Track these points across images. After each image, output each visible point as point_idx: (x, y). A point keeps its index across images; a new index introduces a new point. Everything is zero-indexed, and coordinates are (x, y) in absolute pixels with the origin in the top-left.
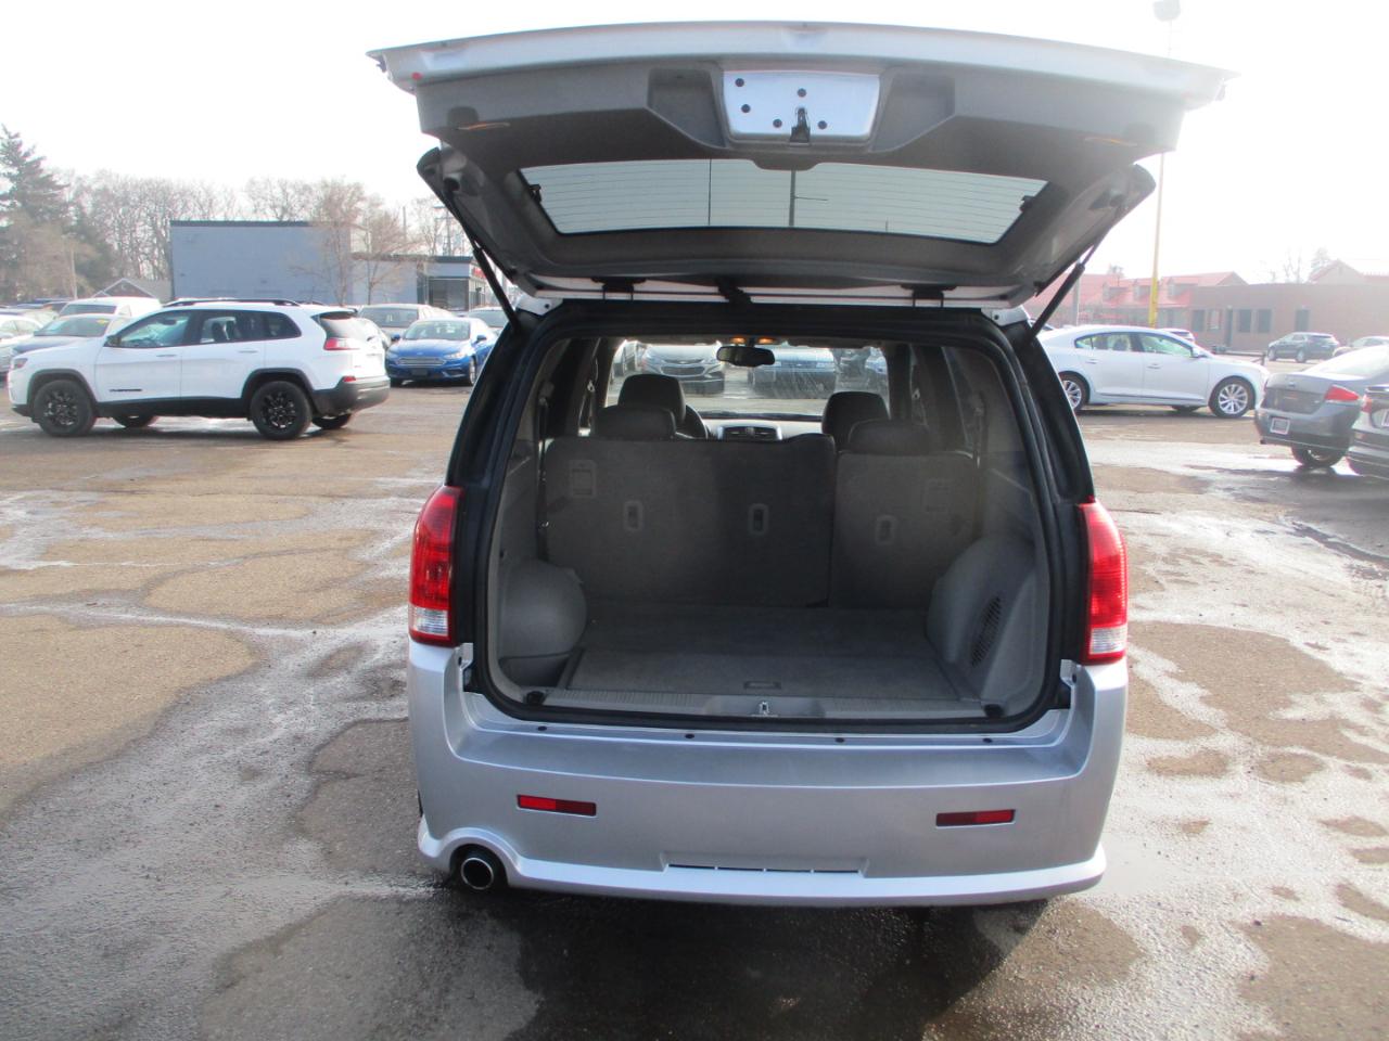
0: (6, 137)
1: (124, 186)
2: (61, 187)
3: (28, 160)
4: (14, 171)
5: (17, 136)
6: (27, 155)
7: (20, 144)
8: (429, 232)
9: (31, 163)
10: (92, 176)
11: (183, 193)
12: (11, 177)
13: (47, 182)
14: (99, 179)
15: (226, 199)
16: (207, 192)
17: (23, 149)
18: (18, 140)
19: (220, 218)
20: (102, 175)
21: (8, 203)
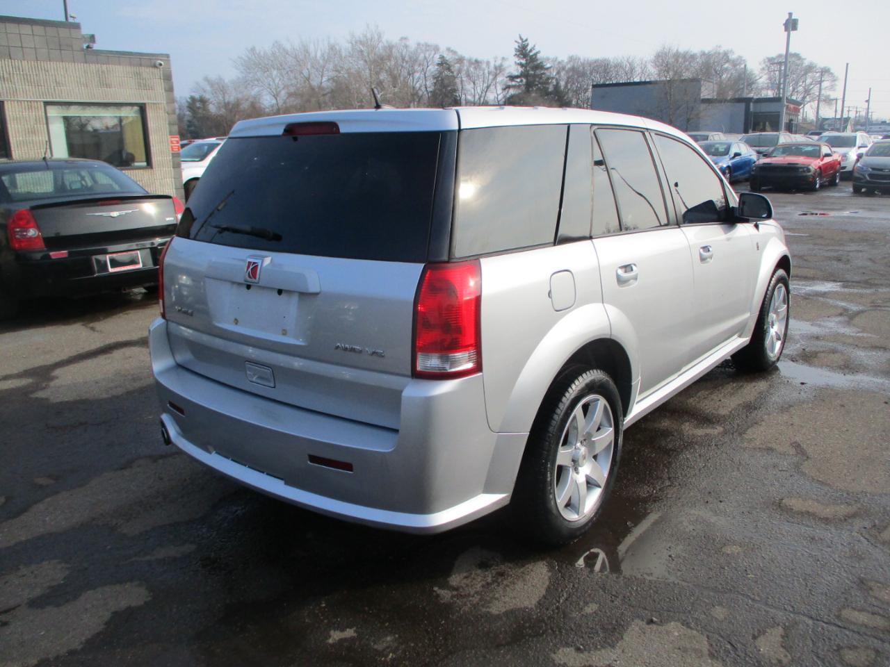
0: (520, 41)
1: (583, 64)
2: (547, 69)
3: (531, 54)
4: (523, 62)
5: (526, 40)
6: (531, 51)
7: (528, 45)
8: (775, 80)
9: (532, 56)
10: (566, 61)
11: (616, 66)
12: (522, 65)
13: (540, 66)
14: (570, 61)
15: (641, 68)
16: (630, 65)
17: (529, 48)
18: (526, 42)
19: (637, 80)
20: (571, 59)
21: (518, 80)
